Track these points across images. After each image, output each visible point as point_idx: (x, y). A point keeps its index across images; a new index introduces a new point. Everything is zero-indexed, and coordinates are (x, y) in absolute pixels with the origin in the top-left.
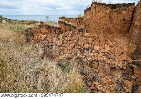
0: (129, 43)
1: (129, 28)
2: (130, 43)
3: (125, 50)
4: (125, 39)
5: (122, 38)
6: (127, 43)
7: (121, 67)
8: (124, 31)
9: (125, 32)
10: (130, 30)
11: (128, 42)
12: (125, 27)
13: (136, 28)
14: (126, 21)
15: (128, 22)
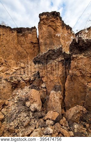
13: (42, 46)
14: (34, 44)
15: (37, 44)
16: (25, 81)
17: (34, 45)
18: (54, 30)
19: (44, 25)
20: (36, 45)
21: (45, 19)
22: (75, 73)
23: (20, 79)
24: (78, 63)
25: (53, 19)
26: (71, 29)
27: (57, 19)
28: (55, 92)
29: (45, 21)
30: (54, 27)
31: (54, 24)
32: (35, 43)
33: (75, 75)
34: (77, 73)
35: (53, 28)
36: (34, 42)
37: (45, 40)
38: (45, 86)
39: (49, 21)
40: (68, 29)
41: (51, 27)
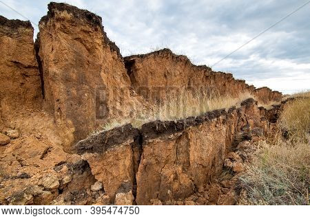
0: (55, 122)
1: (42, 88)
2: (59, 120)
3: (54, 140)
4: (43, 116)
5: (32, 114)
6: (50, 123)
7: (57, 183)
8: (30, 95)
9: (36, 97)
10: (46, 91)
11: (52, 120)
12: (28, 85)
13: (57, 82)
14: (26, 67)
15: (33, 70)
16: (50, 190)
17: (26, 70)
18: (88, 50)
19: (62, 33)
20: (31, 72)
21: (68, 21)
22: (150, 161)
23: (40, 190)
24: (154, 150)
25: (87, 28)
26: (117, 50)
27: (96, 30)
28: (124, 194)
29: (67, 25)
30: (88, 45)
31: (88, 39)
32: (29, 67)
33: (151, 164)
34: (153, 161)
35: (85, 46)
36: (27, 63)
37: (66, 70)
38: (101, 188)
39: (78, 30)
40: (114, 50)
41: (81, 42)
